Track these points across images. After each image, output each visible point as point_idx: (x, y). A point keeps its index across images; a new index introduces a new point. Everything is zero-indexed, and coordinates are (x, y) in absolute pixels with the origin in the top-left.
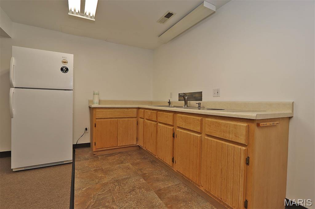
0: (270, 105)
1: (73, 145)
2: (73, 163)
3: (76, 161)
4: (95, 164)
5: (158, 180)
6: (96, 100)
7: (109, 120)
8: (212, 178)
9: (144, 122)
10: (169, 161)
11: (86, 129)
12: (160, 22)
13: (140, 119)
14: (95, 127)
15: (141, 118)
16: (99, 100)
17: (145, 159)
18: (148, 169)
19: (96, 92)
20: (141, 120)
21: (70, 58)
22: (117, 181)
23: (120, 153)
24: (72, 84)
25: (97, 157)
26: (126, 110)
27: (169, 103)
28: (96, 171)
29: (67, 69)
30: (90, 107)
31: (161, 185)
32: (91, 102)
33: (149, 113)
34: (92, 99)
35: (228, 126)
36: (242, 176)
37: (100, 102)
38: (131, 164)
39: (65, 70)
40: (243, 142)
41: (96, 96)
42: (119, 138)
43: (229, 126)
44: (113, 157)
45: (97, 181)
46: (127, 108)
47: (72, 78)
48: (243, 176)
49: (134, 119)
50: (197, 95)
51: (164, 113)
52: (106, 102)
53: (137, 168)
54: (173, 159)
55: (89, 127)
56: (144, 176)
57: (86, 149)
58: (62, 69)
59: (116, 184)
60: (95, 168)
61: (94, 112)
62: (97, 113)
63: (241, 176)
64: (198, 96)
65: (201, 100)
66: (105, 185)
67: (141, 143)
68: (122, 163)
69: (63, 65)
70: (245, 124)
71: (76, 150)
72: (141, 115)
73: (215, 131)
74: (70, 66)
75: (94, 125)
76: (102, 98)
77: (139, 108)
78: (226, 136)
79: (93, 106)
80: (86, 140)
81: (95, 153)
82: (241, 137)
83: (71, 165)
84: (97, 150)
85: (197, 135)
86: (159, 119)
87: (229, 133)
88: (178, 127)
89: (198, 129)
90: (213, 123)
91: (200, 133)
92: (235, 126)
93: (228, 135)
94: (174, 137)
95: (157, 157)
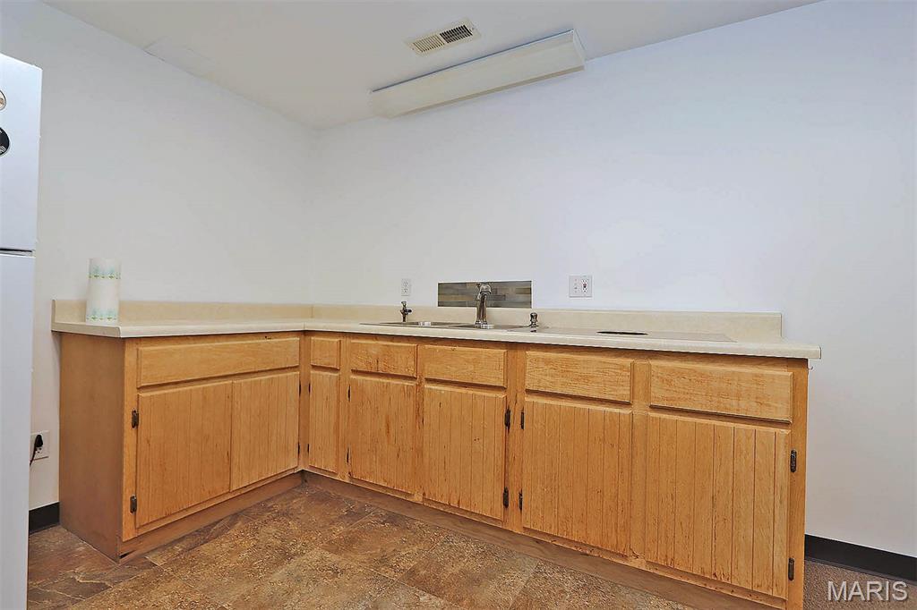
8: (678, 525)
9: (340, 384)
11: (38, 441)
13: (315, 372)
14: (136, 425)
20: (322, 375)
26: (262, 341)
27: (405, 312)
30: (60, 334)
33: (372, 350)
35: (733, 380)
36: (781, 502)
40: (782, 415)
42: (236, 460)
43: (736, 378)
46: (266, 335)
48: (785, 503)
49: (290, 374)
50: (512, 291)
51: (457, 348)
61: (130, 359)
62: (145, 362)
63: (777, 501)
67: (318, 461)
72: (323, 359)
73: (688, 396)
77: (306, 333)
78: (728, 406)
81: (126, 548)
82: (776, 405)
85: (617, 410)
86: (431, 370)
87: (739, 396)
88: (528, 391)
89: (623, 393)
90: (681, 374)
91: (628, 404)
92: (757, 379)
93: (734, 403)
94: (508, 424)
95: (418, 498)
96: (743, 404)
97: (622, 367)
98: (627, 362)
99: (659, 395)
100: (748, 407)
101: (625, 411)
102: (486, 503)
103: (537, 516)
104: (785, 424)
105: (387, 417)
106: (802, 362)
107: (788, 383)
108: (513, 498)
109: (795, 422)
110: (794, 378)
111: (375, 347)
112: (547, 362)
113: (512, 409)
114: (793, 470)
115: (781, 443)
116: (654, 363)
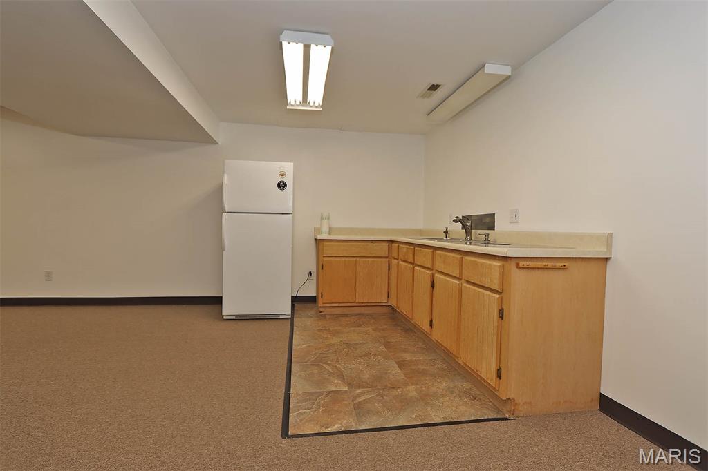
0: (581, 237)
1: (292, 297)
2: (292, 319)
3: (297, 317)
4: (320, 323)
5: (406, 351)
6: (325, 229)
7: (343, 259)
9: (398, 266)
10: (426, 327)
11: (310, 274)
12: (422, 96)
13: (393, 260)
14: (322, 268)
15: (395, 258)
16: (330, 228)
17: (398, 326)
18: (396, 337)
19: (325, 215)
20: (394, 262)
21: (288, 167)
22: (348, 345)
23: (359, 314)
24: (291, 204)
25: (325, 316)
26: (370, 244)
27: (446, 232)
28: (320, 330)
29: (285, 185)
30: (316, 239)
31: (407, 357)
32: (318, 230)
33: (405, 250)
34: (318, 226)
37: (331, 230)
38: (373, 329)
39: (282, 186)
40: (496, 287)
41: (325, 221)
42: (357, 290)
44: (347, 319)
45: (321, 340)
46: (372, 241)
47: (292, 197)
48: (496, 335)
49: (384, 260)
50: (487, 220)
52: (340, 230)
53: (379, 334)
54: (431, 322)
55: (314, 270)
56: (387, 345)
57: (310, 305)
58: (279, 185)
59: (345, 347)
60: (320, 328)
61: (321, 247)
62: (325, 248)
63: (494, 335)
64: (487, 222)
65: (492, 228)
66: (330, 346)
67: (393, 302)
68: (360, 326)
69: (280, 179)
70: (498, 264)
71: (295, 304)
72: (395, 254)
73: (473, 275)
74: (289, 180)
75: (321, 267)
76: (335, 225)
77: (392, 242)
78: (483, 281)
79: (319, 237)
80: (310, 291)
81: (321, 310)
82: (495, 282)
83: (289, 321)
84: (325, 305)
85: (456, 282)
86: (416, 260)
89: (457, 273)
90: (471, 263)
91: (459, 279)
92: (490, 267)
96: (486, 280)
97: (457, 260)
98: (459, 256)
99: (466, 274)
102: (426, 324)
104: (498, 292)
108: (433, 324)
109: (504, 292)
110: (503, 267)
112: (440, 256)
114: (501, 318)
115: (495, 301)
116: (466, 257)
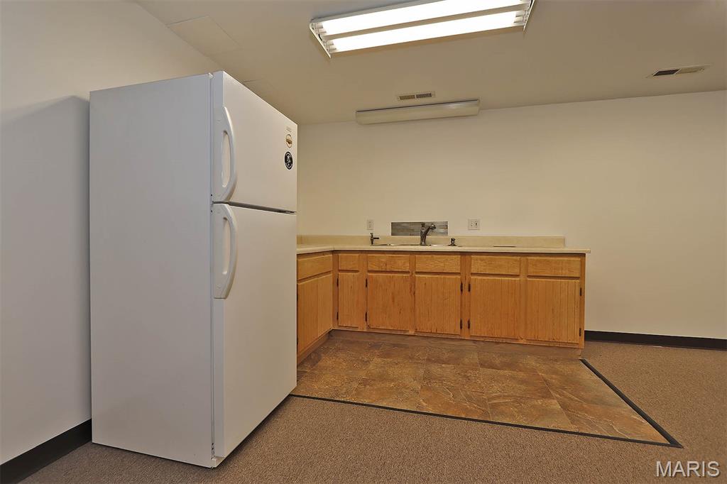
10: (452, 330)
12: (400, 97)
13: (341, 273)
36: (577, 307)
48: (579, 307)
54: (461, 323)
72: (349, 265)
82: (575, 271)
85: (514, 279)
86: (419, 267)
87: (562, 269)
88: (472, 274)
89: (516, 271)
90: (540, 261)
91: (517, 276)
92: (569, 262)
93: (560, 271)
94: (462, 290)
95: (411, 332)
96: (564, 272)
97: (516, 260)
99: (532, 271)
100: (566, 273)
101: (518, 279)
102: (452, 327)
103: (478, 329)
104: (577, 278)
105: (393, 294)
106: (583, 255)
107: (579, 263)
108: (465, 324)
109: (581, 277)
110: (581, 261)
111: (384, 258)
112: (482, 260)
113: (464, 283)
114: (581, 295)
115: (577, 285)
116: (529, 258)
